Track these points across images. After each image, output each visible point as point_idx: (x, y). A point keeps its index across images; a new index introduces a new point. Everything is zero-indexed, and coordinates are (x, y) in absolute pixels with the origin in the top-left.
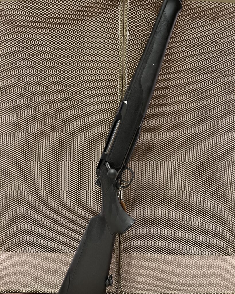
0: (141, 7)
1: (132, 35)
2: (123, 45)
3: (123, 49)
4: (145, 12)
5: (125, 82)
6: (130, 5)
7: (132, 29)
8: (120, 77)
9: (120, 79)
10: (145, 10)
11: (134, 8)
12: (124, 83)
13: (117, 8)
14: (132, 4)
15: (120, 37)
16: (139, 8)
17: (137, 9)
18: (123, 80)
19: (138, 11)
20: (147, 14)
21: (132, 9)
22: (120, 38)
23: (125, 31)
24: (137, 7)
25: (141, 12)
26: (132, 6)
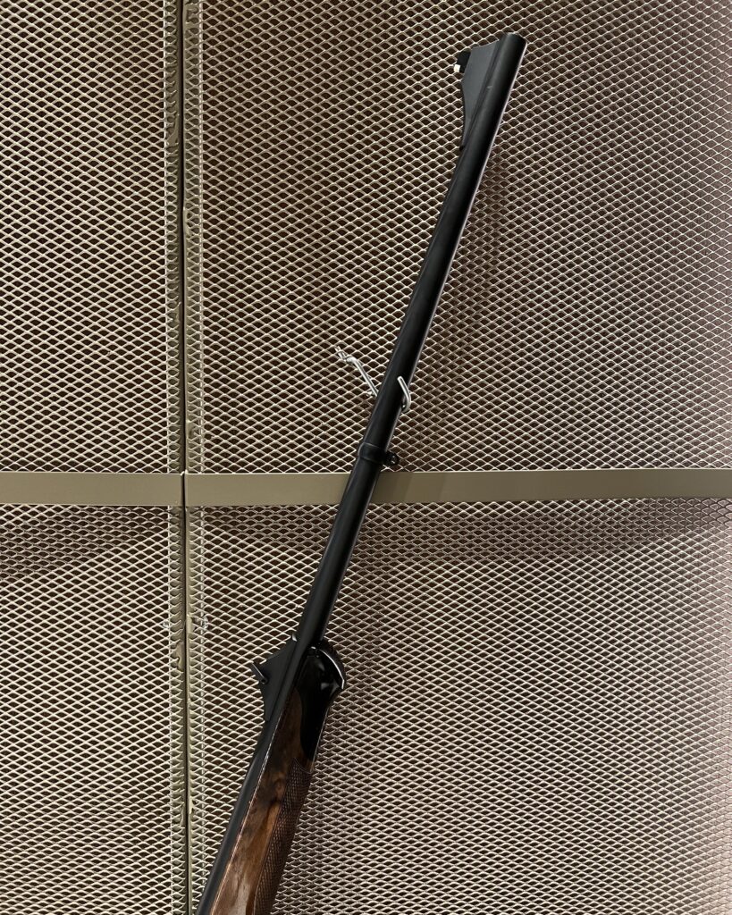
0: (251, 532)
1: (217, 632)
2: (184, 669)
3: (184, 687)
5: (194, 803)
6: (208, 528)
7: (217, 614)
10: (267, 541)
11: (226, 537)
12: (191, 806)
13: (157, 539)
14: (217, 524)
15: (171, 643)
16: (242, 537)
17: (234, 541)
18: (191, 798)
19: (242, 546)
20: (275, 554)
21: (217, 542)
22: (172, 647)
24: (234, 533)
25: (250, 550)
26: (217, 533)
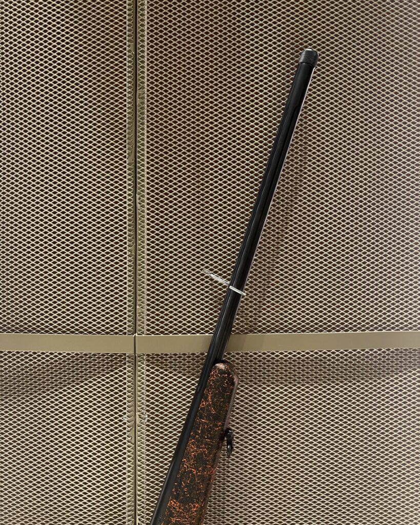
2: (135, 444)
3: (135, 453)
4: (180, 377)
5: (140, 520)
8: (129, 511)
9: (129, 516)
12: (138, 522)
16: (166, 370)
21: (153, 373)
22: (128, 431)
23: (137, 417)
24: (162, 368)
25: (171, 378)
26: (153, 368)
